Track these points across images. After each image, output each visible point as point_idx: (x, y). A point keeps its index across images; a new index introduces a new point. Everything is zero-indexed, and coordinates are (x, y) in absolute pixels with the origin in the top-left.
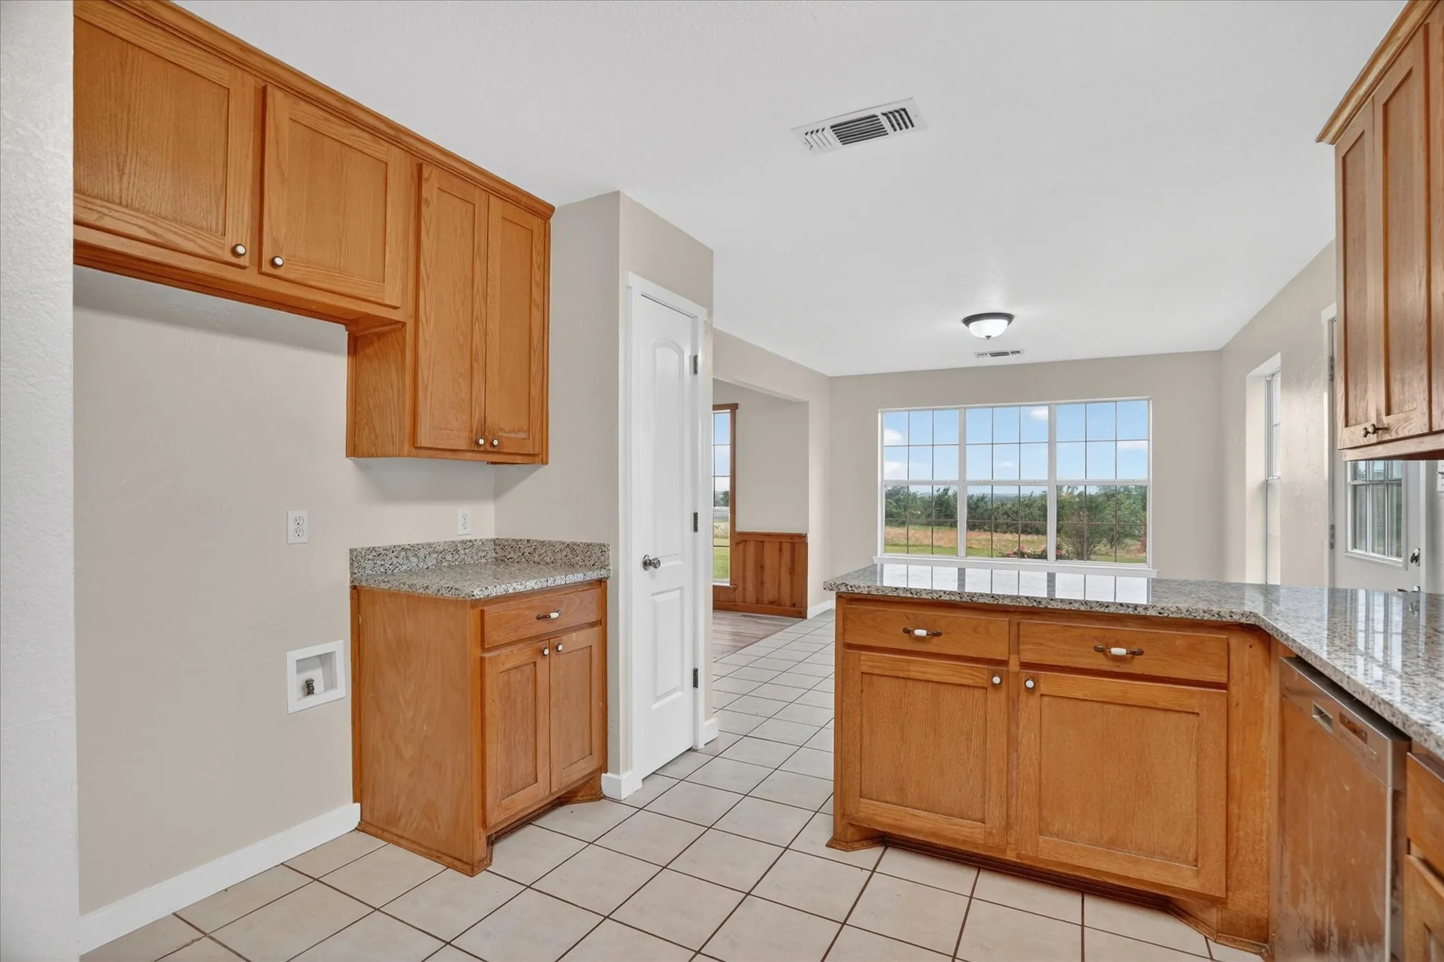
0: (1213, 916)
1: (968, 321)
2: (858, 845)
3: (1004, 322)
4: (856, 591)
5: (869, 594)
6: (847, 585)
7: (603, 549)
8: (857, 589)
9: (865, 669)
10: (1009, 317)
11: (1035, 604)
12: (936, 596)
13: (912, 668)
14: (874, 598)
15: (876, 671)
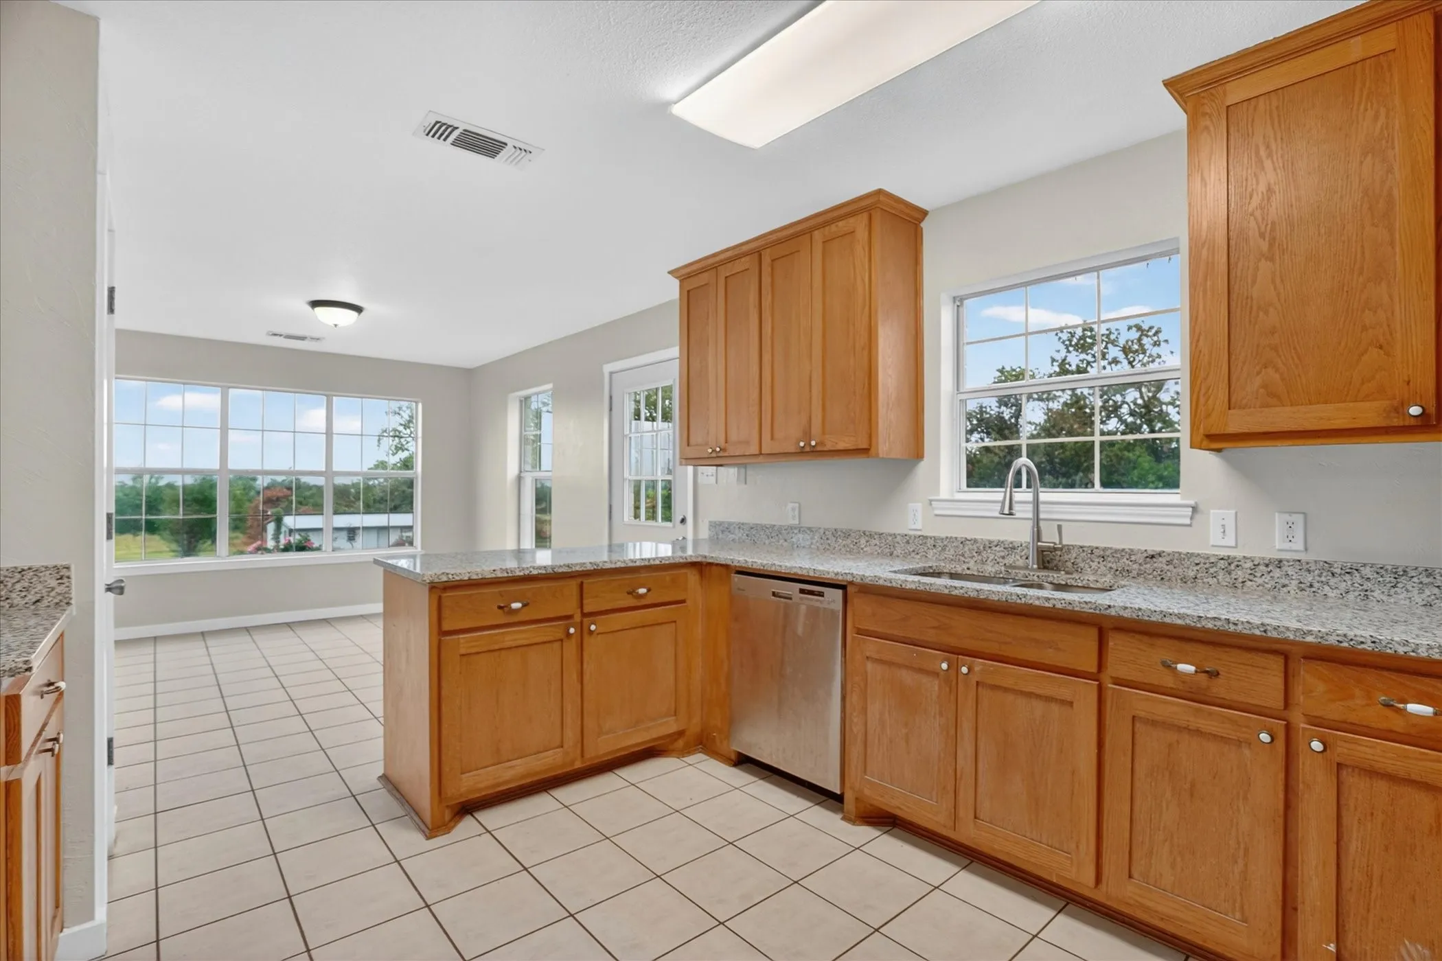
0: (680, 743)
1: (315, 304)
2: (452, 824)
3: (353, 314)
4: (458, 578)
5: (469, 579)
6: (447, 574)
7: (62, 574)
8: (458, 576)
9: (463, 651)
10: (358, 309)
11: (595, 567)
12: (527, 572)
13: (506, 639)
14: (475, 582)
15: (474, 650)
